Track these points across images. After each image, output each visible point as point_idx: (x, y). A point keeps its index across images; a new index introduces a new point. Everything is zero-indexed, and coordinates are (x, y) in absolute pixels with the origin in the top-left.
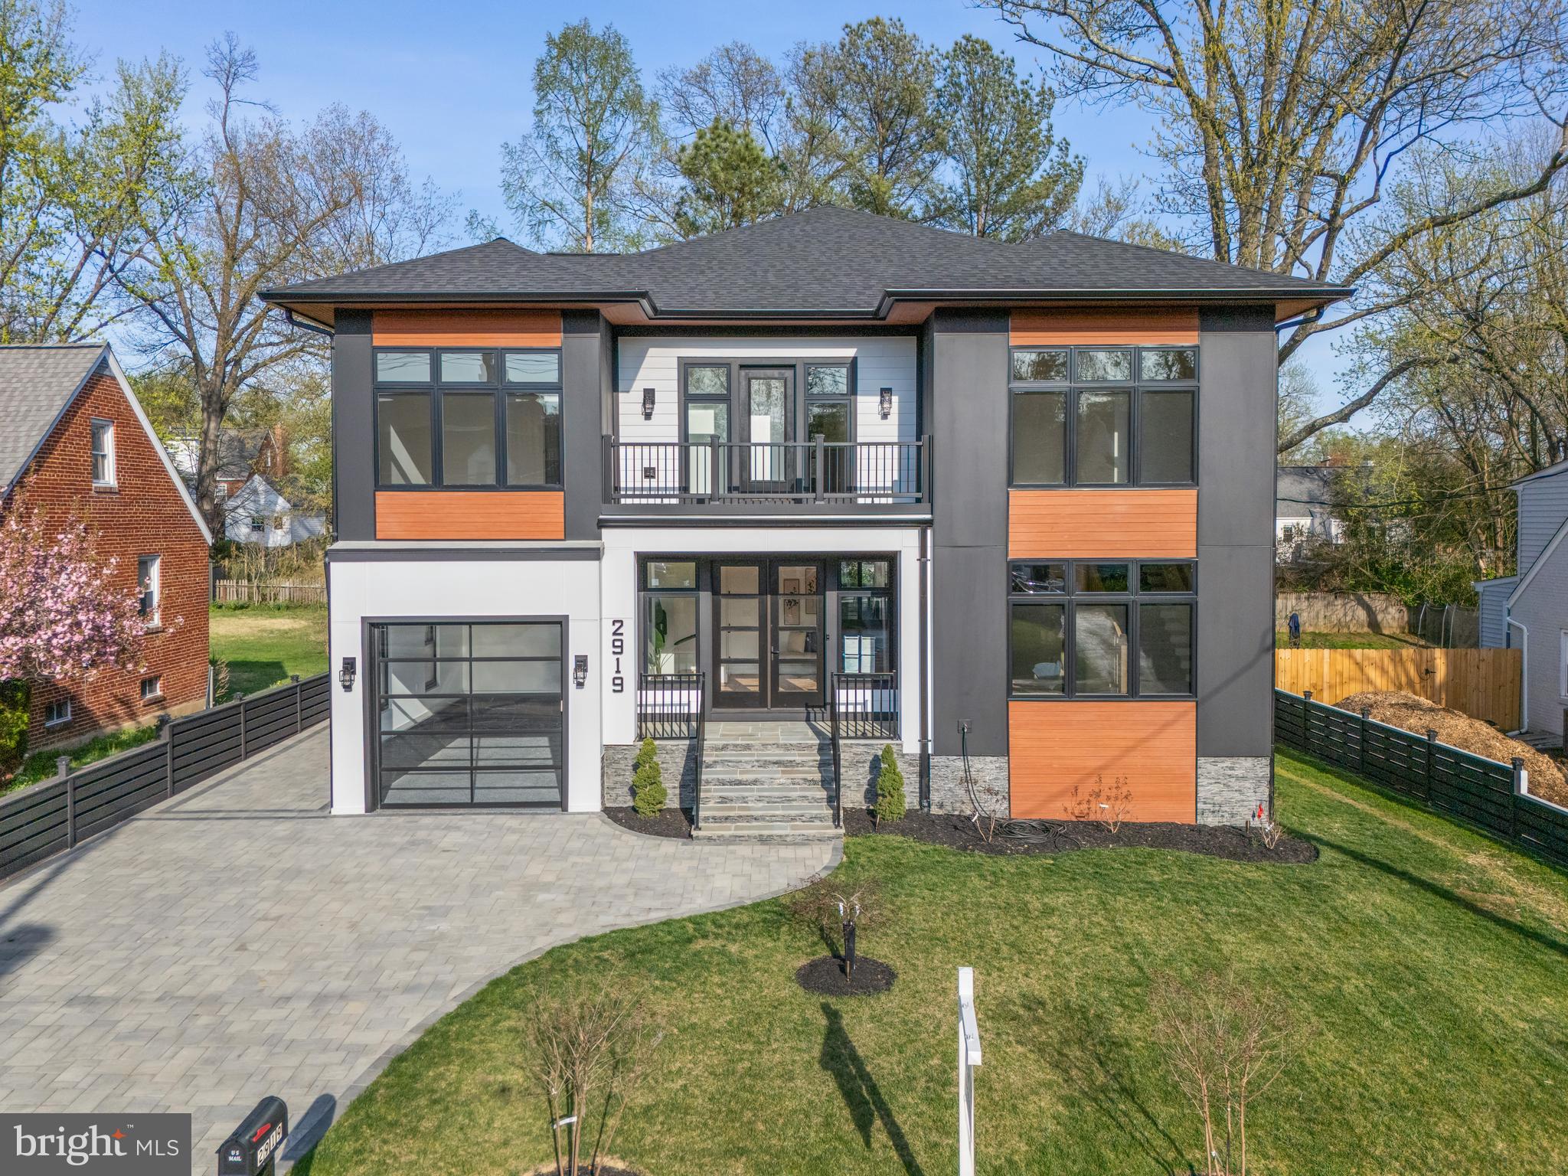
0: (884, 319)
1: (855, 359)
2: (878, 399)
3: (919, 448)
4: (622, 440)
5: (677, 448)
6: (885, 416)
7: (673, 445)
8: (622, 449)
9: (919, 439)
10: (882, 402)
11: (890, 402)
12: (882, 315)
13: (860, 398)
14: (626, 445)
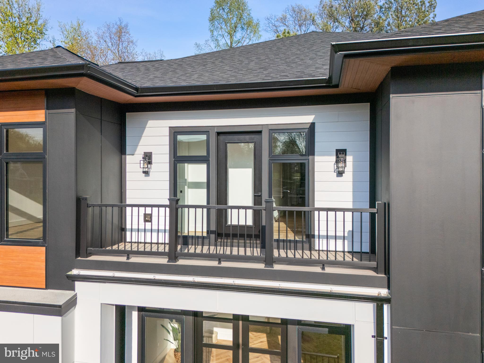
0: (337, 86)
1: (313, 125)
2: (334, 158)
3: (373, 216)
4: (128, 202)
5: (168, 209)
6: (340, 174)
7: (165, 206)
8: (128, 209)
9: (372, 205)
10: (337, 162)
11: (345, 161)
12: (334, 82)
13: (317, 158)
14: (132, 206)
